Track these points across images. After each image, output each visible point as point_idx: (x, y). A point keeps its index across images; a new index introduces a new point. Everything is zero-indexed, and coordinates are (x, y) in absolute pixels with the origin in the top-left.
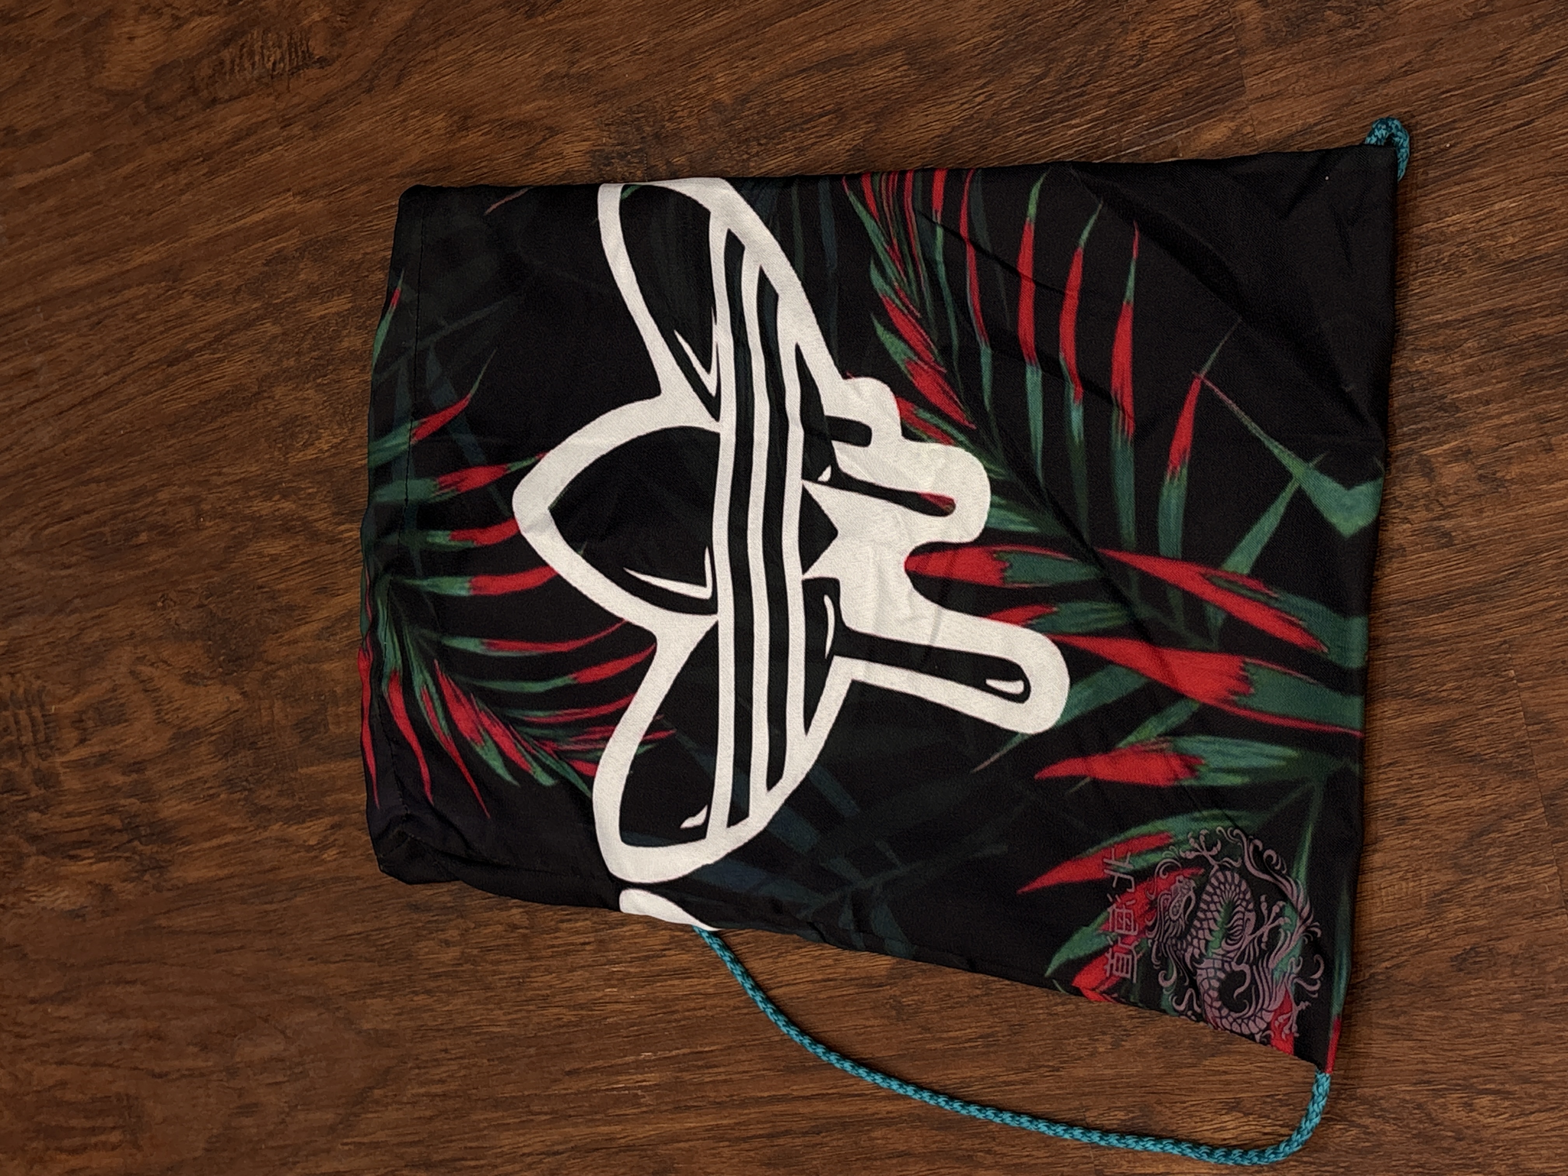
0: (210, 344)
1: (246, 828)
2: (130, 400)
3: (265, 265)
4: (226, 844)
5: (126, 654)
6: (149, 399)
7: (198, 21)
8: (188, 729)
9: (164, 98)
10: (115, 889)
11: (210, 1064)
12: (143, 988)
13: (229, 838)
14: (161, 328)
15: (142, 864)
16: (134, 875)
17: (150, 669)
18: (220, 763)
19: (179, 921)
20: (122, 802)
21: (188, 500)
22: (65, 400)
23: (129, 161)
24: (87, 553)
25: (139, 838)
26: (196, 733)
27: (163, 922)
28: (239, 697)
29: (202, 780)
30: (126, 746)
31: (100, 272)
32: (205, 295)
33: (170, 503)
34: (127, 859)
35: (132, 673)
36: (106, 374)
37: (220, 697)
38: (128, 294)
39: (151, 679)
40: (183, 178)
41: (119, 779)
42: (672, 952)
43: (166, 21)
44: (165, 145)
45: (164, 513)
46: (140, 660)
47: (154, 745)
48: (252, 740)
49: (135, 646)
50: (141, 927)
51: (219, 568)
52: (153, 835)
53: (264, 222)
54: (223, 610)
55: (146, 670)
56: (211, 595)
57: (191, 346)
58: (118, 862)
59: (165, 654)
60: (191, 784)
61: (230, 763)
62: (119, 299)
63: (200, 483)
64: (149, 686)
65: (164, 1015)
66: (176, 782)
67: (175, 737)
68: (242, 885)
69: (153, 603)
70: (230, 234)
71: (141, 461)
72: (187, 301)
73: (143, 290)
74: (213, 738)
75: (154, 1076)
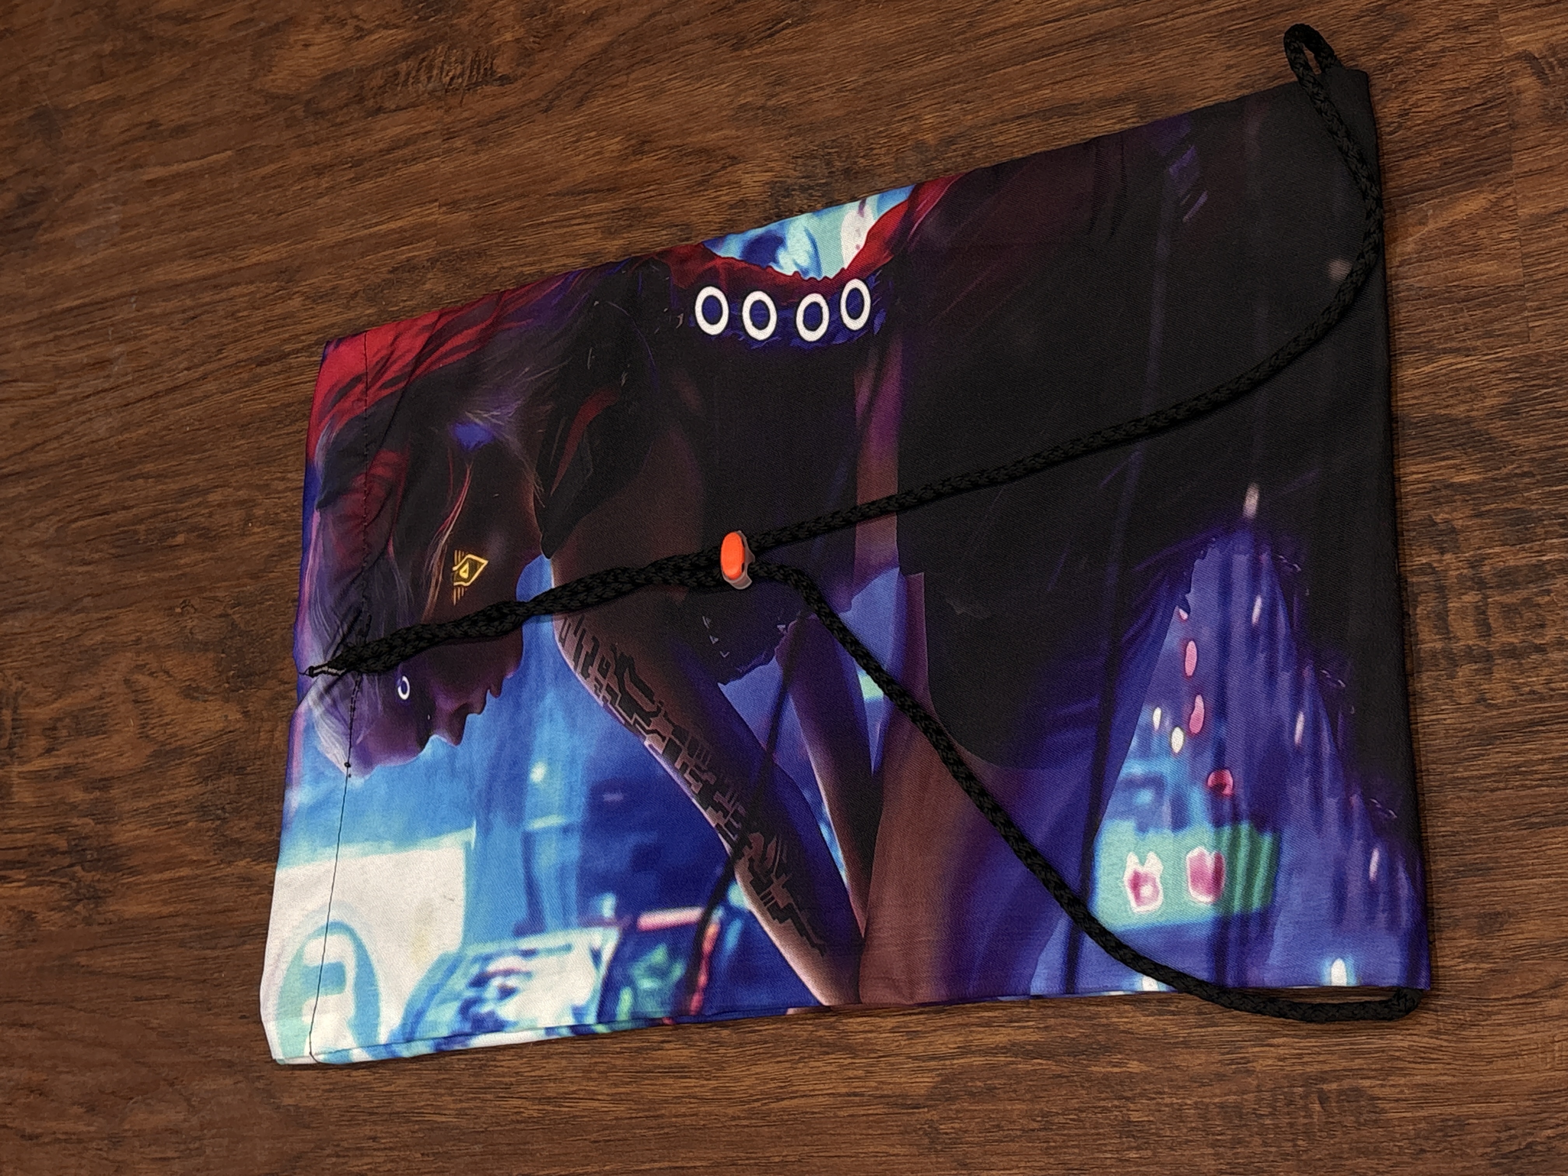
0: (310, 346)
1: (208, 861)
2: (206, 397)
3: (390, 272)
4: (181, 878)
5: (125, 661)
6: (225, 398)
7: (384, 33)
8: (173, 746)
9: (325, 104)
10: (40, 917)
11: (92, 1129)
12: (39, 1033)
13: (185, 872)
14: (260, 327)
15: (78, 893)
16: (65, 904)
17: (148, 679)
18: (197, 788)
19: (103, 961)
20: (75, 821)
21: (240, 503)
22: (132, 394)
23: (271, 162)
24: (113, 551)
25: (81, 863)
26: (180, 752)
27: (83, 960)
28: (239, 716)
29: (173, 805)
30: (97, 760)
31: (209, 268)
32: (318, 297)
33: (219, 505)
34: (63, 885)
35: (127, 681)
36: (188, 369)
37: (218, 714)
38: (234, 291)
39: (145, 690)
40: (325, 182)
41: (78, 796)
42: (672, 1046)
43: (348, 31)
44: (314, 149)
45: (211, 515)
46: (140, 668)
47: (128, 762)
48: (241, 764)
49: (138, 654)
50: (56, 963)
51: (255, 576)
52: (99, 860)
53: (402, 230)
54: (247, 623)
55: (143, 679)
56: (239, 604)
57: (288, 348)
58: (51, 888)
59: (169, 664)
60: (158, 808)
61: (210, 787)
62: (224, 295)
63: (259, 488)
64: (141, 697)
65: (55, 1066)
66: (141, 804)
67: (155, 755)
68: (185, 925)
69: (171, 608)
70: (361, 239)
71: (200, 460)
72: (296, 302)
73: (252, 288)
74: (198, 759)
75: (23, 1136)
